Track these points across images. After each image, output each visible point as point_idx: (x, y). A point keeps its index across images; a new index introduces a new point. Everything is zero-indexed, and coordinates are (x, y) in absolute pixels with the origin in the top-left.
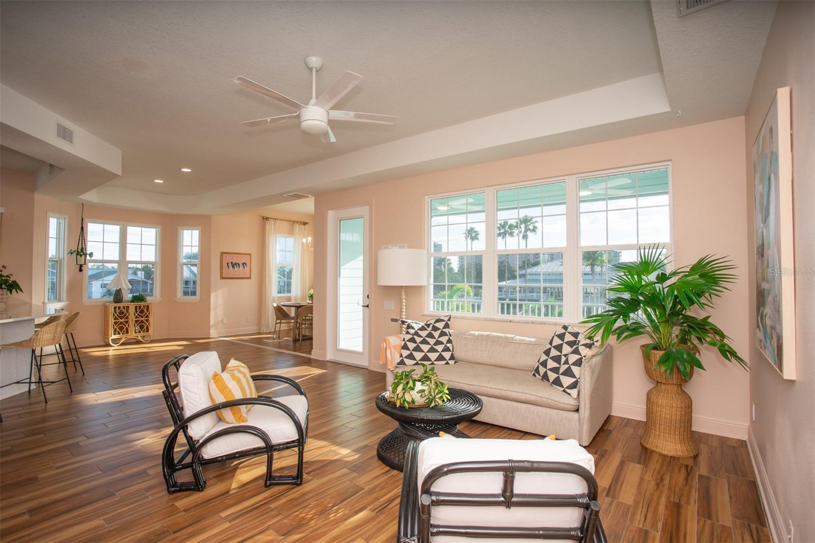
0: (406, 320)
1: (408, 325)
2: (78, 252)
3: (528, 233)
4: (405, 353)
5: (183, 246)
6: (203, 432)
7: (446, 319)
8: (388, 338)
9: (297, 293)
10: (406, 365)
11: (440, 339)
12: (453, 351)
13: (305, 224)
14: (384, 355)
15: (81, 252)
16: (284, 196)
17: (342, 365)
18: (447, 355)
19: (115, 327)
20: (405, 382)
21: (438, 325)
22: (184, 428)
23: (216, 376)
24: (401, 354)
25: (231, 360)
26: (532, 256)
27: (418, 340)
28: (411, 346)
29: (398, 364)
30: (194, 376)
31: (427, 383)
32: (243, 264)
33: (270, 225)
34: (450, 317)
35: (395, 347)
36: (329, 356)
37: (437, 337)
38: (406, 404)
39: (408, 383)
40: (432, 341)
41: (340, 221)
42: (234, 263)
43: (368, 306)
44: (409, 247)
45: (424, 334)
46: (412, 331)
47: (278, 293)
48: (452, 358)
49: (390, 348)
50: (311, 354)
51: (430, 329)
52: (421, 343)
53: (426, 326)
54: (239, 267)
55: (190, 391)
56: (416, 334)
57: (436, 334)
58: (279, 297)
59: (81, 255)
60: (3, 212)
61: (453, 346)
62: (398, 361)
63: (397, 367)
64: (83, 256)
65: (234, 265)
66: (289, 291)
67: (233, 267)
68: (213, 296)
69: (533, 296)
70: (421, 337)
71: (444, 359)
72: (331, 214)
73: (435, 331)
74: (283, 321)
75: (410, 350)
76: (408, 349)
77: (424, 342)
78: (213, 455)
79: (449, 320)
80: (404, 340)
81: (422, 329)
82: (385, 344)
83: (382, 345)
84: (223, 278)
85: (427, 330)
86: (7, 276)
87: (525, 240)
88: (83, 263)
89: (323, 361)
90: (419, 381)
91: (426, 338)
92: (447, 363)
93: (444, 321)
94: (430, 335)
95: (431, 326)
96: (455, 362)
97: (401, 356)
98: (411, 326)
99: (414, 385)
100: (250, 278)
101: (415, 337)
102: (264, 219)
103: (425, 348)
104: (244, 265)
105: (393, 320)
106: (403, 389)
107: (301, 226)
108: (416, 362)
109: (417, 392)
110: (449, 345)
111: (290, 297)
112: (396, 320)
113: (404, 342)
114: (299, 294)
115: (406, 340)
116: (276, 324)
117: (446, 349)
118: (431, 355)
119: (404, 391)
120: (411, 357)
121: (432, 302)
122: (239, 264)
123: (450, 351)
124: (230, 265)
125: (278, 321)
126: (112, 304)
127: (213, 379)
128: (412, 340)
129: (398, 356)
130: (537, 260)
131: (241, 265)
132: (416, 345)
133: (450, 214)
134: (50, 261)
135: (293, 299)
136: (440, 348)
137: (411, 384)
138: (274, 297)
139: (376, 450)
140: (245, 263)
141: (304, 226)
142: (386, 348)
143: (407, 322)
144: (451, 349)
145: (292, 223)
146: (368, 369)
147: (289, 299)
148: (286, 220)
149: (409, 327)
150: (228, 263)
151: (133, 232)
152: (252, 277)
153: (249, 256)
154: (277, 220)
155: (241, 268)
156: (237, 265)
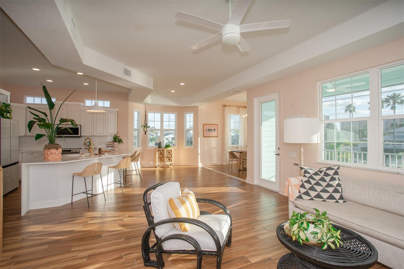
0: (304, 167)
1: (305, 171)
2: (144, 126)
3: (397, 105)
4: (303, 190)
5: (186, 122)
6: (163, 234)
7: (336, 168)
8: (290, 179)
9: (241, 145)
10: (303, 199)
11: (331, 183)
12: (342, 193)
13: (245, 107)
14: (287, 189)
15: (146, 126)
16: (230, 92)
17: (263, 189)
18: (337, 196)
19: (159, 159)
20: (300, 223)
21: (328, 172)
22: (154, 229)
23: (170, 200)
24: (300, 190)
25: (185, 189)
26: (399, 120)
27: (313, 182)
28: (308, 186)
29: (297, 197)
30: (158, 200)
31: (320, 226)
32: (214, 130)
33: (227, 109)
34: (339, 167)
35: (295, 185)
36: (256, 183)
37: (328, 181)
38: (301, 241)
39: (302, 223)
40: (324, 184)
41: (261, 103)
42: (209, 129)
43: (279, 155)
44: (306, 117)
45: (317, 178)
46: (308, 175)
47: (232, 144)
48: (341, 198)
49: (291, 186)
50: (245, 179)
51: (322, 175)
52: (315, 184)
53: (319, 172)
55: (156, 209)
56: (311, 177)
57: (328, 179)
58: (232, 147)
59: (145, 127)
60: (118, 110)
61: (342, 188)
62: (298, 196)
63: (296, 200)
64: (146, 128)
65: (209, 130)
66: (238, 143)
67: (209, 131)
69: (401, 147)
70: (315, 180)
71: (334, 198)
72: (256, 100)
73: (326, 177)
74: (233, 160)
75: (306, 189)
76: (305, 188)
77: (318, 184)
78: (168, 248)
79: (338, 169)
80: (302, 181)
81: (316, 174)
82: (288, 183)
83: (286, 183)
84: (204, 137)
85: (320, 175)
86: (119, 137)
87: (393, 110)
88: (146, 131)
89: (252, 185)
90: (313, 223)
91: (319, 181)
92: (337, 202)
93: (333, 169)
94: (323, 179)
95: (323, 172)
96: (344, 202)
97: (300, 192)
98: (308, 171)
99: (308, 226)
101: (310, 180)
102: (224, 106)
103: (319, 188)
104: (215, 130)
105: (295, 164)
106: (298, 228)
107: (243, 108)
108: (311, 198)
109: (310, 233)
110: (338, 188)
112: (297, 165)
113: (302, 183)
114: (243, 145)
115: (303, 181)
116: (230, 161)
117: (336, 191)
118: (323, 194)
119: (299, 229)
120: (307, 193)
121: (324, 151)
122: (212, 130)
123: (340, 193)
124: (208, 130)
125: (231, 160)
126: (157, 149)
127: (169, 202)
128: (308, 182)
129: (298, 192)
130: (402, 123)
131: (213, 130)
132: (311, 186)
133: (337, 95)
134: (134, 130)
135: (239, 147)
136: (331, 189)
137: (305, 225)
138: (230, 147)
139: (277, 264)
140: (215, 129)
141: (245, 109)
142: (288, 186)
143: (304, 168)
144: (340, 191)
145: (239, 107)
146: (279, 193)
147: (238, 148)
148: (235, 106)
149: (306, 172)
150: (206, 129)
151: (166, 116)
152: (218, 136)
153: (217, 125)
154: (230, 107)
155: (213, 132)
156: (211, 130)
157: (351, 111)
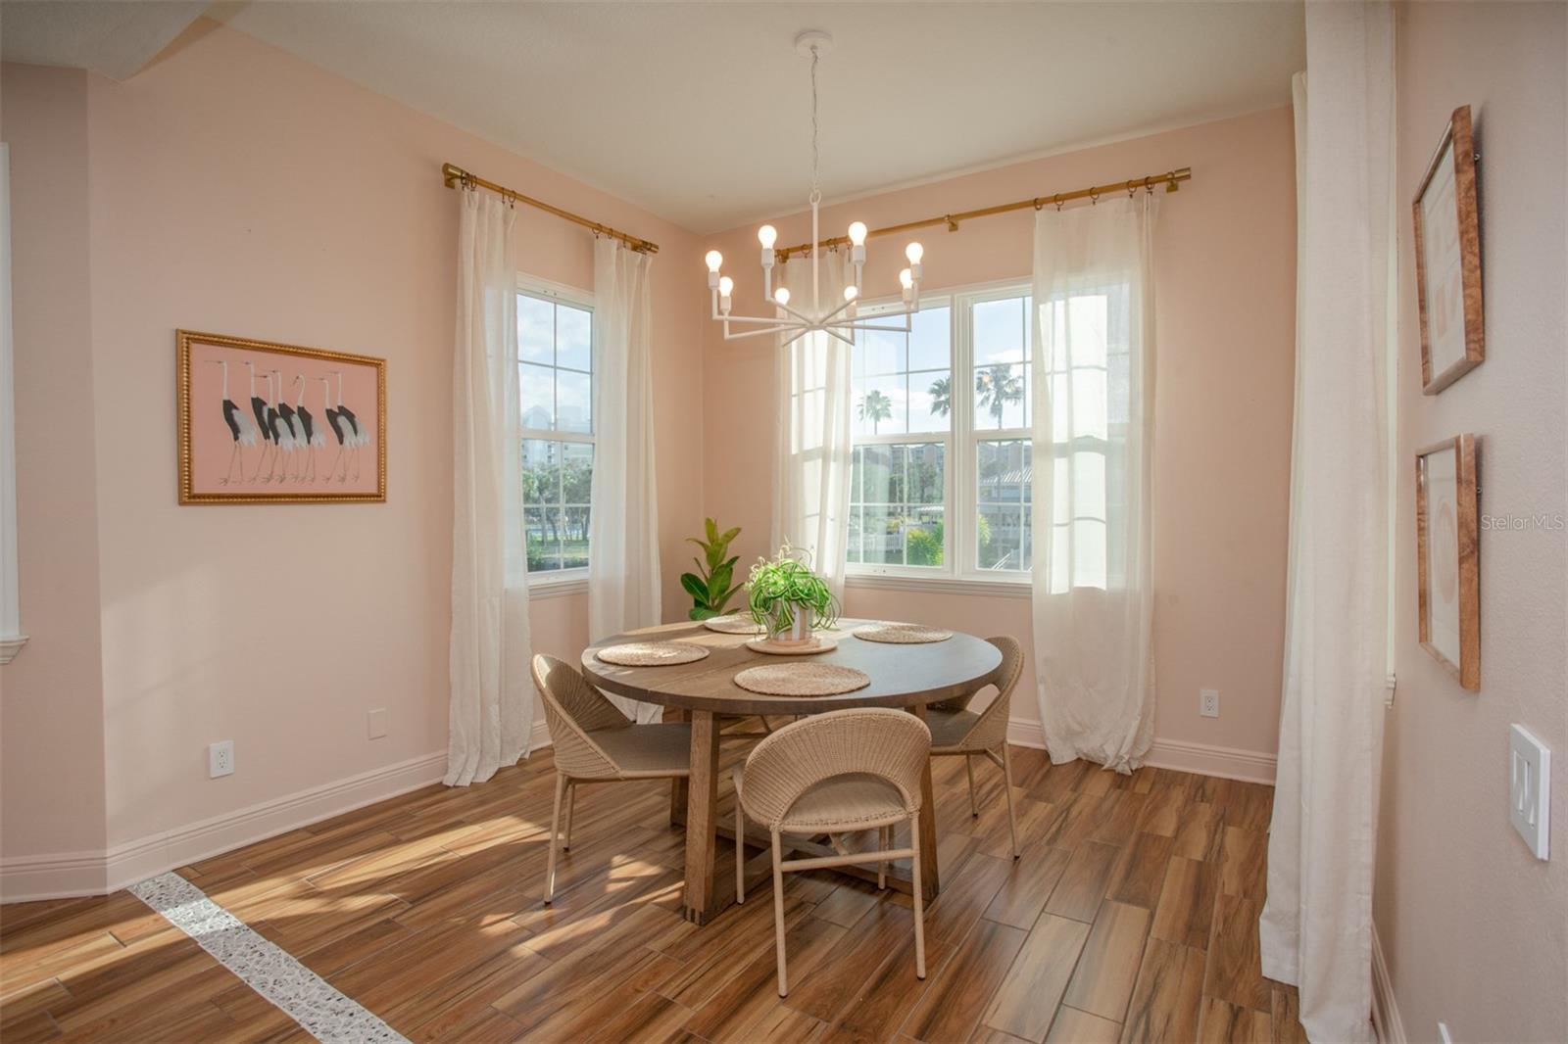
13: (642, 247)
32: (332, 416)
33: (481, 214)
54: (309, 433)
58: (532, 590)
67: (268, 429)
68: (110, 620)
84: (197, 498)
100: (378, 497)
102: (452, 179)
104: (342, 421)
107: (624, 254)
111: (585, 583)
122: (306, 418)
124: (245, 417)
131: (320, 423)
135: (597, 590)
138: (511, 591)
140: (343, 411)
141: (638, 259)
148: (562, 214)
152: (391, 492)
153: (374, 370)
154: (517, 203)
155: (316, 439)
156: (296, 419)
157: (877, 416)
